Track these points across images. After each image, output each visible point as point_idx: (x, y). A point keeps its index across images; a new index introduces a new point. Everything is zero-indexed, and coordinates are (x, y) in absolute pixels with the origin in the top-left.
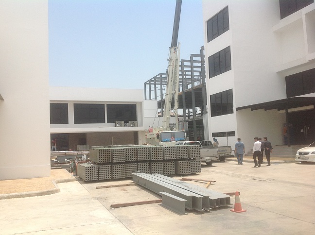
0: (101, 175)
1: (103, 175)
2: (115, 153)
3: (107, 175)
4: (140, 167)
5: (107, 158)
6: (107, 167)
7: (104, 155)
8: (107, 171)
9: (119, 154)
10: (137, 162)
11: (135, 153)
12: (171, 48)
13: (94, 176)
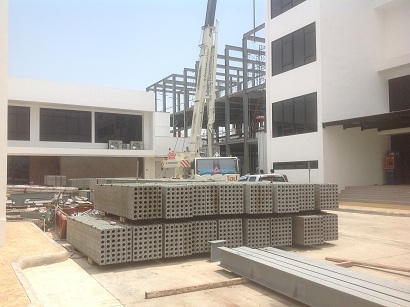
0: (138, 251)
1: (143, 250)
2: (171, 196)
3: (153, 249)
4: (222, 229)
5: (152, 209)
6: (153, 231)
7: (148, 200)
8: (153, 240)
9: (180, 200)
10: (217, 217)
11: (213, 198)
12: (204, 28)
13: (121, 252)
